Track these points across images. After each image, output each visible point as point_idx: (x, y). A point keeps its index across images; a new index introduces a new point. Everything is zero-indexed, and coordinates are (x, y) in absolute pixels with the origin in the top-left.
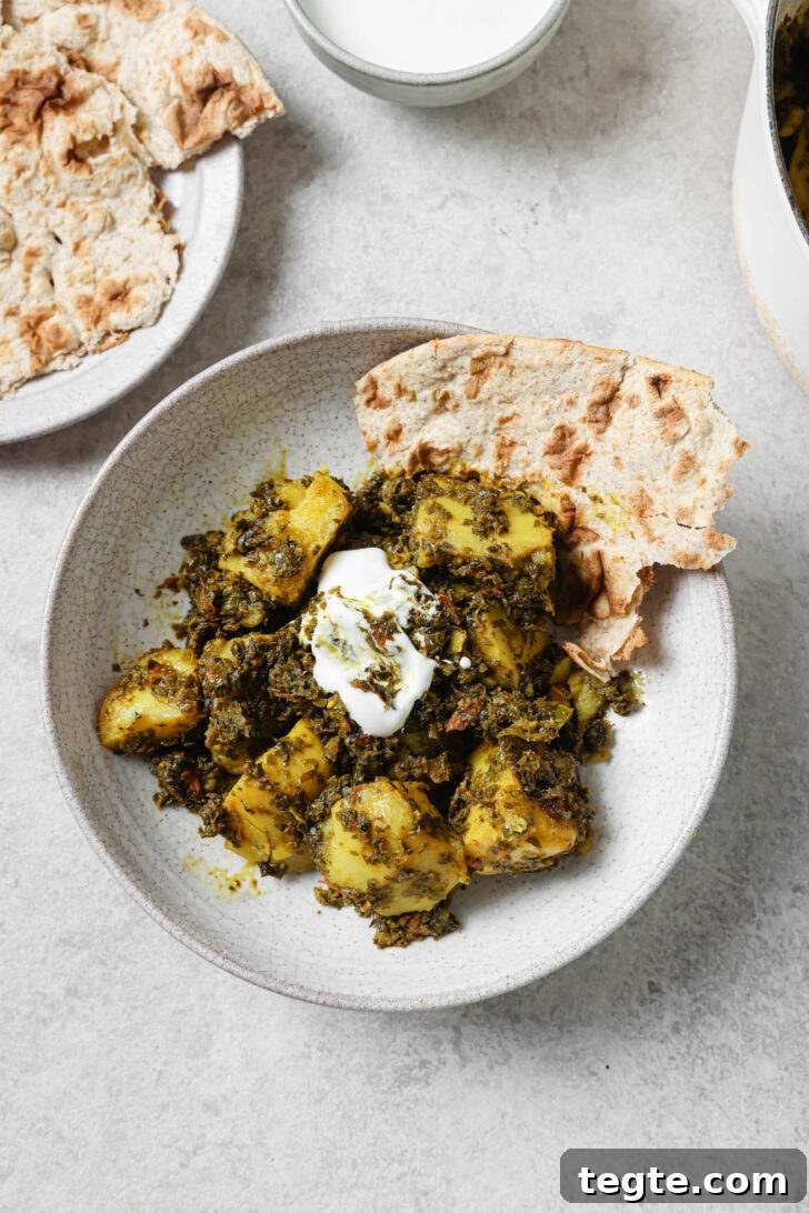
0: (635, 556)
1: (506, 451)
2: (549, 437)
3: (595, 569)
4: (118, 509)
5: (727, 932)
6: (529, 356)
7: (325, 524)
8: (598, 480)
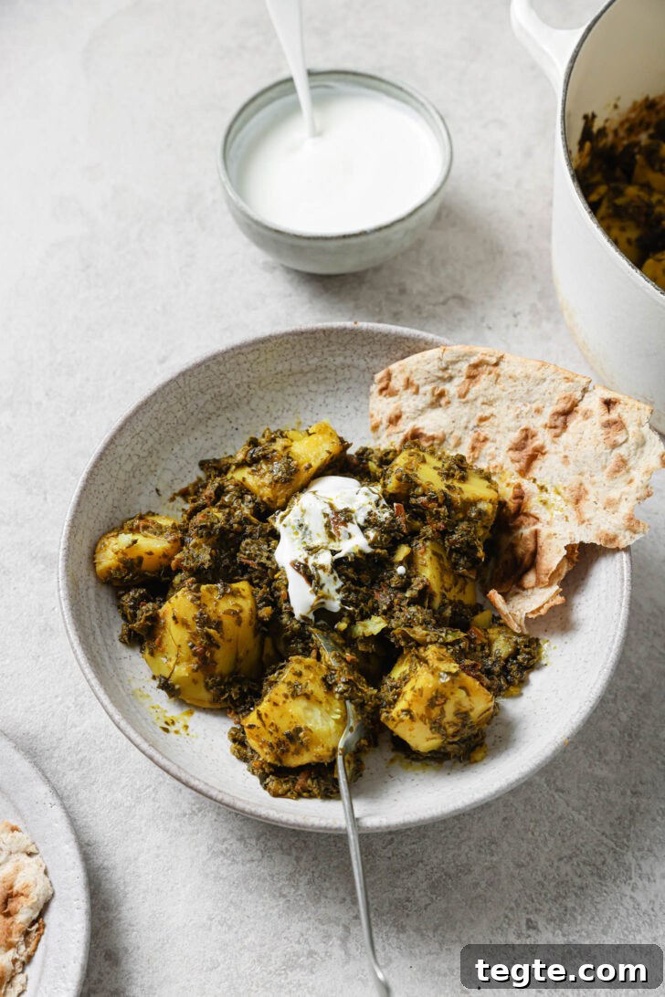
0: (565, 535)
1: (478, 445)
2: (515, 436)
3: (531, 545)
4: (163, 419)
5: (604, 888)
6: (513, 368)
7: (319, 452)
8: (548, 474)
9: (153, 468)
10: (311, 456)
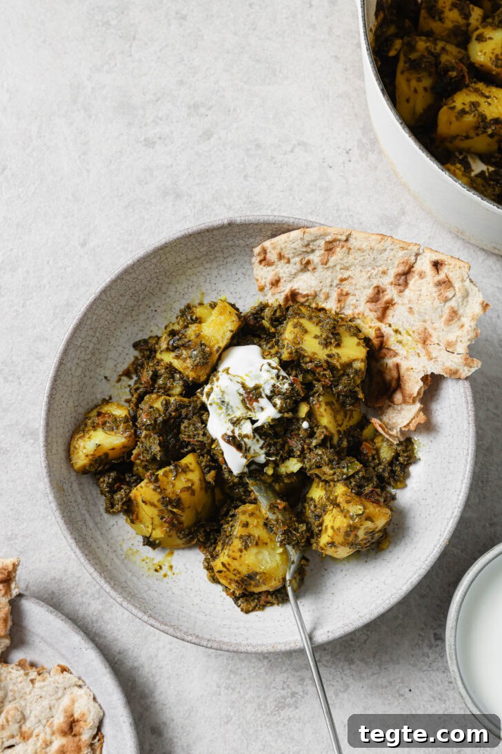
0: (420, 368)
1: (343, 298)
2: (370, 292)
3: (395, 374)
4: (96, 326)
6: (360, 243)
7: (224, 333)
8: (399, 320)
9: (98, 362)
10: (219, 337)
